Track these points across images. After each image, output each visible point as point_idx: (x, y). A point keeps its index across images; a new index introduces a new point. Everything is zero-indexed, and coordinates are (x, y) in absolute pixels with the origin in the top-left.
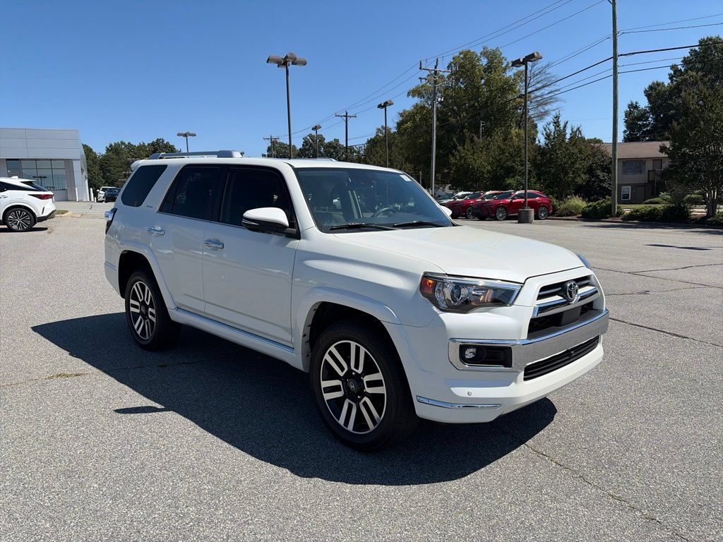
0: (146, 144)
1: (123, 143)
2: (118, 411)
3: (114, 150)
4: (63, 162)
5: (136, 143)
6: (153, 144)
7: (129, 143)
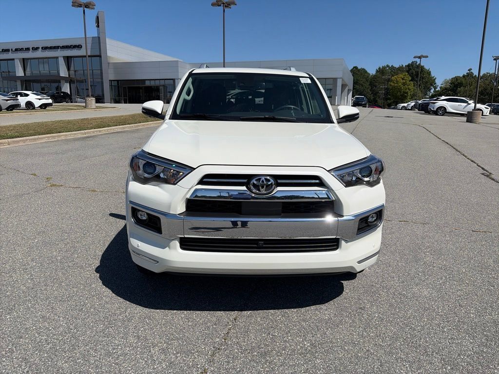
0: (404, 66)
1: (388, 66)
2: (112, 215)
3: (381, 71)
4: (332, 79)
5: (397, 66)
6: (409, 66)
7: (392, 66)
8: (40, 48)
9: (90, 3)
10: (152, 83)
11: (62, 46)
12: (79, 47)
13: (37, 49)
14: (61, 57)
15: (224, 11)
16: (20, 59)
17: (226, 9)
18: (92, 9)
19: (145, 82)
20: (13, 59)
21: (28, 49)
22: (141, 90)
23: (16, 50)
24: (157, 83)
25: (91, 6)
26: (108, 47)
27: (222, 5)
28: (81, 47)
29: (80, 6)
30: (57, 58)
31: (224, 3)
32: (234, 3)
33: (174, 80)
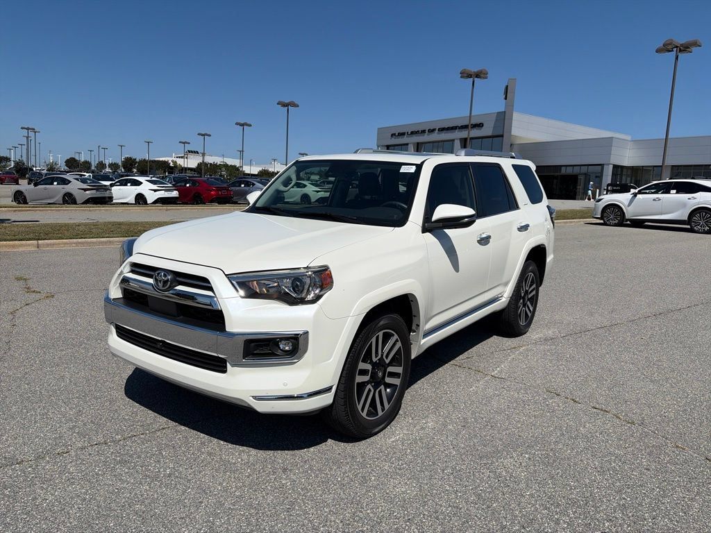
8: (437, 131)
9: (481, 72)
10: (569, 171)
11: (462, 126)
12: (480, 125)
13: (433, 130)
14: (457, 139)
15: (677, 58)
16: (414, 144)
17: (680, 55)
18: (484, 78)
19: (561, 169)
20: (407, 144)
21: (424, 132)
22: (555, 181)
23: (412, 133)
24: (576, 170)
25: (482, 76)
26: (514, 123)
27: (675, 49)
28: (483, 126)
29: (470, 76)
30: (453, 140)
31: (677, 47)
32: (696, 44)
33: (602, 165)
